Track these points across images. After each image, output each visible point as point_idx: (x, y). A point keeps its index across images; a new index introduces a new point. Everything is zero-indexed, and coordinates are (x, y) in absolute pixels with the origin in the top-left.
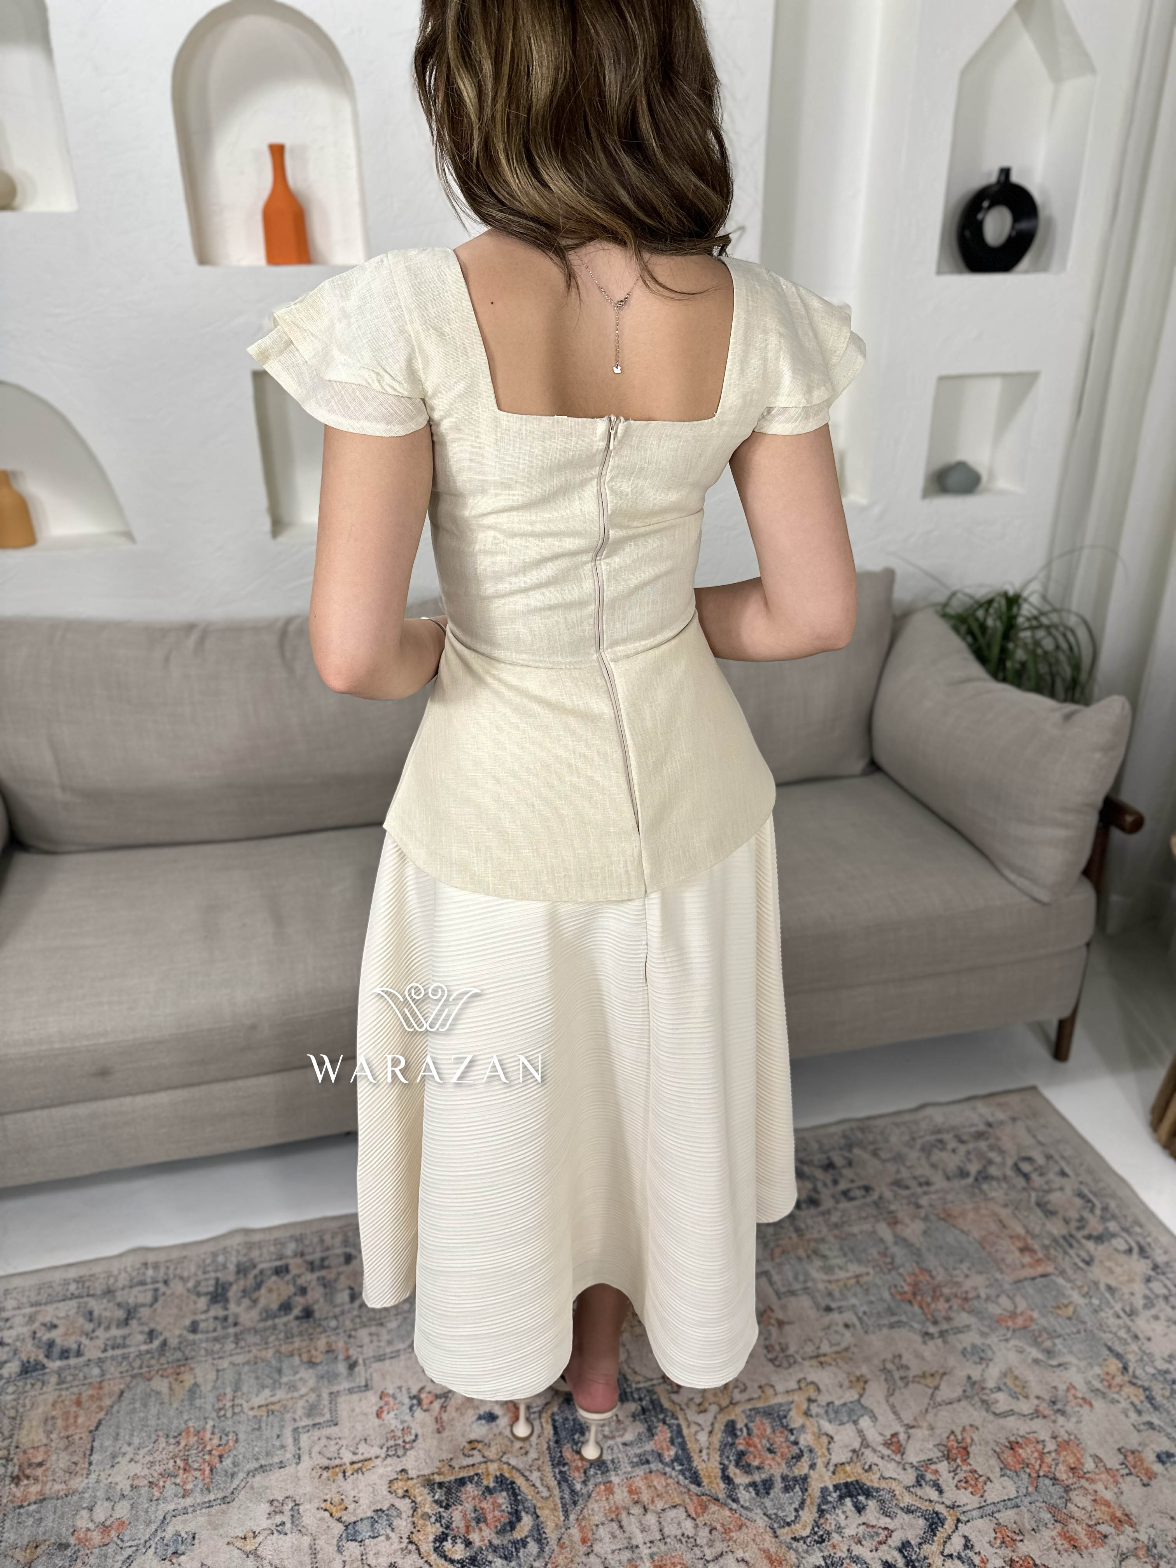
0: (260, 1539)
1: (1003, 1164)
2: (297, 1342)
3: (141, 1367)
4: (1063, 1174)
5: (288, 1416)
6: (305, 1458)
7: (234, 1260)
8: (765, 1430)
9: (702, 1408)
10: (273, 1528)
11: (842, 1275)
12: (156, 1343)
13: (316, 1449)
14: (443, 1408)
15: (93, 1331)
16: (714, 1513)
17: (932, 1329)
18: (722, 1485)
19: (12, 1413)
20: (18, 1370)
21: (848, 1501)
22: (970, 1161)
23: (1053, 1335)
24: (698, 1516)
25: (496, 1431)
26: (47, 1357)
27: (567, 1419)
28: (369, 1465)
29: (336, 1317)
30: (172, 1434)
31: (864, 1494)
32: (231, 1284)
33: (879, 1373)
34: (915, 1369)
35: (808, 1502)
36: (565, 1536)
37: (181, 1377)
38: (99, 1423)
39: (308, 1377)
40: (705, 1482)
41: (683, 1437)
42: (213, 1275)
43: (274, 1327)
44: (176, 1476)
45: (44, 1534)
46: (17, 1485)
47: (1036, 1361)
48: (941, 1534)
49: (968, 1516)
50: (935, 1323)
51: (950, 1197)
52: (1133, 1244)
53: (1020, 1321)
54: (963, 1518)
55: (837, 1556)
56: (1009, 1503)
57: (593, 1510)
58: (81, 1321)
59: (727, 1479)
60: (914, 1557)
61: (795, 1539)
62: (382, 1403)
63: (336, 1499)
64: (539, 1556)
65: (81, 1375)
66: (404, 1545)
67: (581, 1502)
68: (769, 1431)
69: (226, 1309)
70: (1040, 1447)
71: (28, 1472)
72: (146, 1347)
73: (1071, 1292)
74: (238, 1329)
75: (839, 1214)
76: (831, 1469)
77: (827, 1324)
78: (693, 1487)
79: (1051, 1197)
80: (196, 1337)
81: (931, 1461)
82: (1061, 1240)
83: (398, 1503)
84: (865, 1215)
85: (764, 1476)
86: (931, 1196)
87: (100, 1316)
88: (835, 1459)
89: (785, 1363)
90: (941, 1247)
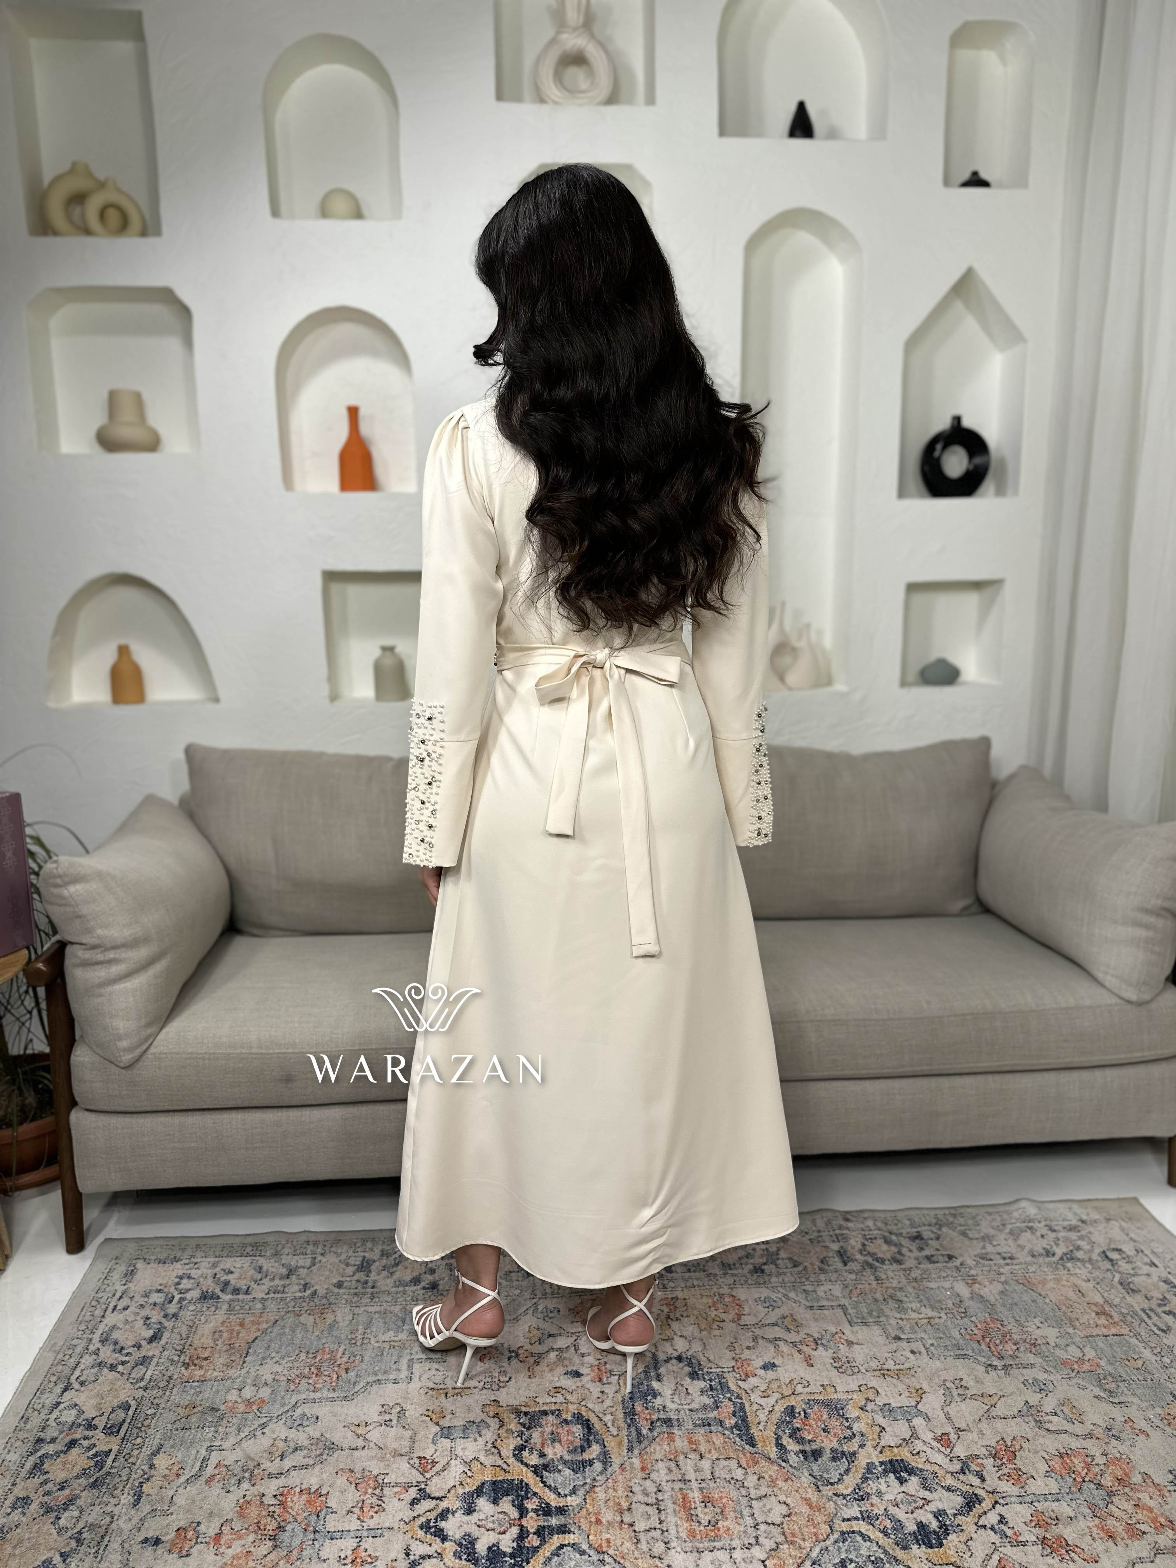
0: (371, 1427)
1: (1091, 1251)
3: (294, 1307)
4: (1153, 1264)
5: (406, 1353)
6: (415, 1379)
7: (380, 1247)
8: (822, 1416)
9: (765, 1393)
10: (382, 1422)
11: (915, 1316)
12: (308, 1292)
13: (425, 1376)
14: (537, 1363)
15: (261, 1280)
16: (764, 1467)
17: (996, 1362)
18: (775, 1449)
19: (190, 1323)
20: (198, 1296)
21: (892, 1475)
22: (1057, 1245)
23: (1118, 1379)
24: (749, 1467)
25: (579, 1384)
26: (222, 1291)
27: (643, 1384)
28: (468, 1391)
30: (311, 1351)
31: (907, 1471)
32: (374, 1261)
33: (938, 1388)
34: (974, 1390)
35: (853, 1470)
36: (627, 1463)
37: (324, 1316)
38: (256, 1338)
40: (760, 1445)
41: (745, 1413)
42: (361, 1254)
43: (404, 1292)
44: (310, 1378)
45: (201, 1401)
46: (186, 1368)
47: (1097, 1397)
48: (978, 1509)
49: (1008, 1500)
50: (1002, 1358)
51: (1032, 1269)
53: (1086, 1367)
54: (1001, 1501)
55: (874, 1513)
56: (1049, 1497)
57: (655, 1449)
58: (252, 1272)
59: (780, 1445)
60: (948, 1523)
61: (836, 1495)
64: (601, 1473)
65: (247, 1307)
66: (488, 1448)
67: (646, 1443)
68: (825, 1417)
69: (368, 1276)
70: (1089, 1460)
71: (196, 1362)
72: (300, 1294)
73: (1142, 1350)
74: (375, 1290)
75: (919, 1272)
76: (879, 1450)
77: (895, 1349)
78: (747, 1447)
79: (1136, 1279)
80: (342, 1291)
81: (977, 1457)
82: (1140, 1313)
83: (489, 1420)
84: (945, 1275)
85: (814, 1447)
86: (1013, 1267)
87: (267, 1271)
88: (882, 1443)
89: (849, 1372)
90: (1016, 1304)
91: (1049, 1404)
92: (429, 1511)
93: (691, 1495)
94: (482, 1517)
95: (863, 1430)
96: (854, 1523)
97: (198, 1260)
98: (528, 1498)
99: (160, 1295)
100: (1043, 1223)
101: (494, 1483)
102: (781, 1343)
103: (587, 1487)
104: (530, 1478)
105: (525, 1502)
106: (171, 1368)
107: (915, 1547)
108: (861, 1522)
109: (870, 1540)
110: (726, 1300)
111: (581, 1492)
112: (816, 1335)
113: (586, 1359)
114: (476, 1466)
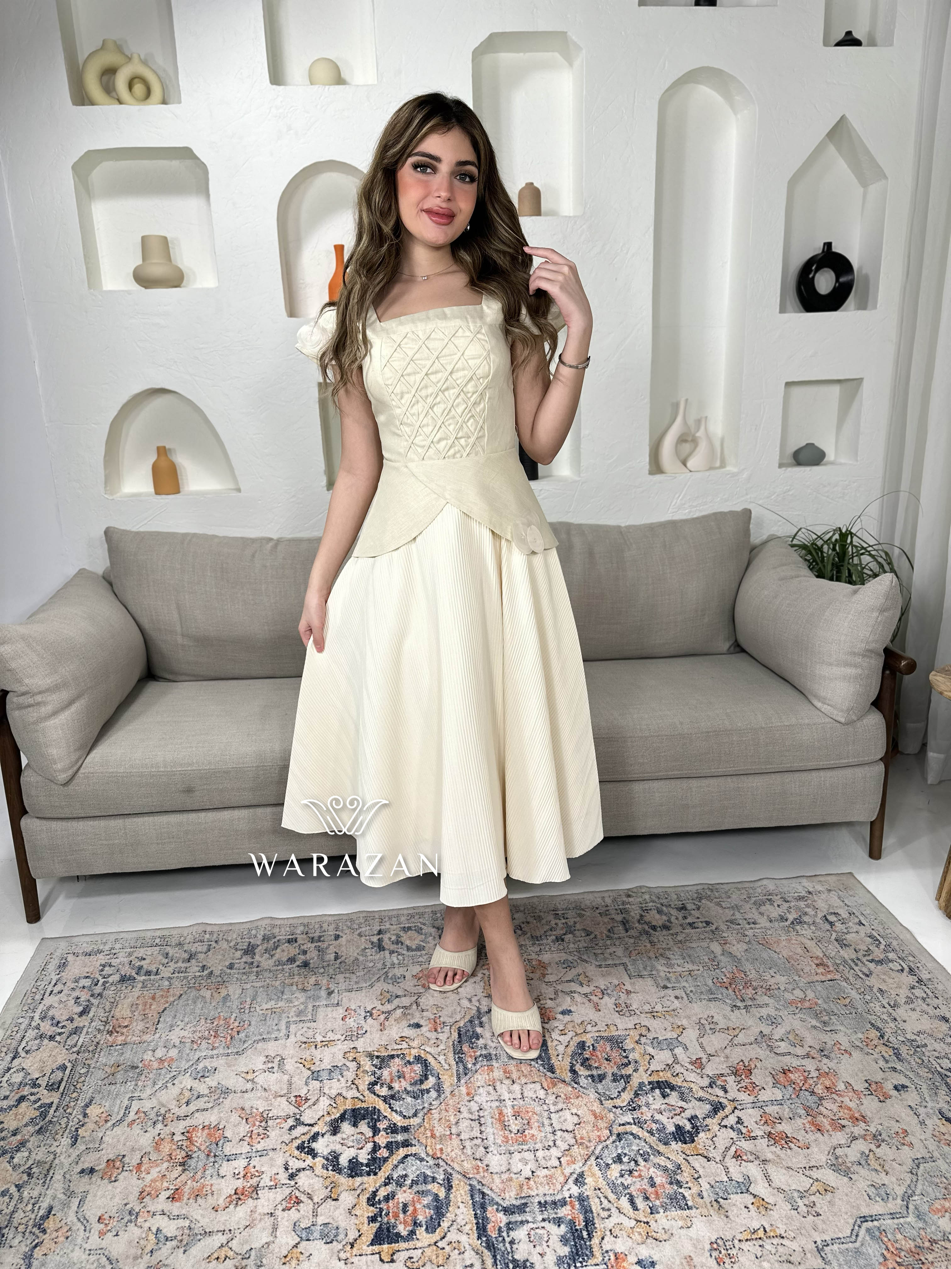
0: (258, 1074)
1: (816, 916)
2: (296, 978)
3: (195, 984)
4: (860, 923)
5: (284, 1015)
6: (292, 1037)
7: (262, 933)
8: (606, 1049)
9: (563, 1032)
10: (266, 1069)
11: (679, 969)
12: (206, 972)
13: (300, 1033)
14: (387, 1019)
15: (168, 963)
16: (560, 1088)
17: (739, 1004)
18: (569, 1075)
19: (113, 1000)
20: (118, 979)
21: (657, 1091)
22: (789, 912)
23: (831, 1014)
24: (549, 1088)
25: (420, 1033)
26: (137, 974)
27: (468, 1030)
28: (332, 1043)
29: (323, 967)
30: (209, 1019)
31: (669, 1088)
32: (258, 946)
33: (695, 1025)
34: (722, 1024)
35: (629, 1088)
36: (456, 1090)
37: (219, 990)
38: (165, 1009)
39: (302, 997)
40: (558, 1072)
42: (247, 940)
43: (283, 970)
44: (209, 1039)
45: (124, 1061)
46: (110, 1035)
47: (815, 1027)
48: (721, 1114)
49: (744, 1106)
50: (744, 1000)
51: (769, 932)
52: (905, 966)
53: (807, 1004)
54: (739, 1107)
55: (644, 1119)
56: (775, 1103)
57: (477, 1079)
58: (160, 957)
59: (574, 1072)
60: (698, 1124)
61: (615, 1107)
62: (347, 1013)
63: (309, 1058)
64: (436, 1099)
65: (157, 985)
66: (348, 1085)
67: (470, 1075)
68: (608, 1049)
69: (253, 958)
70: (806, 1074)
71: (117, 1029)
72: (199, 974)
73: (850, 991)
74: (259, 969)
75: (684, 935)
76: (649, 1073)
77: (662, 995)
78: (549, 1074)
79: (848, 936)
80: (232, 971)
81: (722, 1075)
82: (850, 961)
83: (348, 1064)
84: (703, 937)
85: (599, 1072)
86: (756, 930)
87: (173, 956)
88: (653, 1068)
89: (627, 1014)
90: (757, 959)
91: (779, 1032)
92: (304, 1134)
93: (505, 1111)
94: (345, 1136)
95: (637, 1058)
96: (628, 1127)
97: (118, 951)
98: (380, 1121)
99: (88, 980)
100: (779, 896)
101: (353, 1110)
102: (575, 995)
103: (425, 1110)
104: (381, 1106)
105: (378, 1124)
106: (99, 1036)
107: (673, 1143)
108: (633, 1126)
109: (640, 1139)
110: (534, 963)
111: (420, 1115)
112: (603, 987)
113: (425, 1014)
114: (340, 1100)
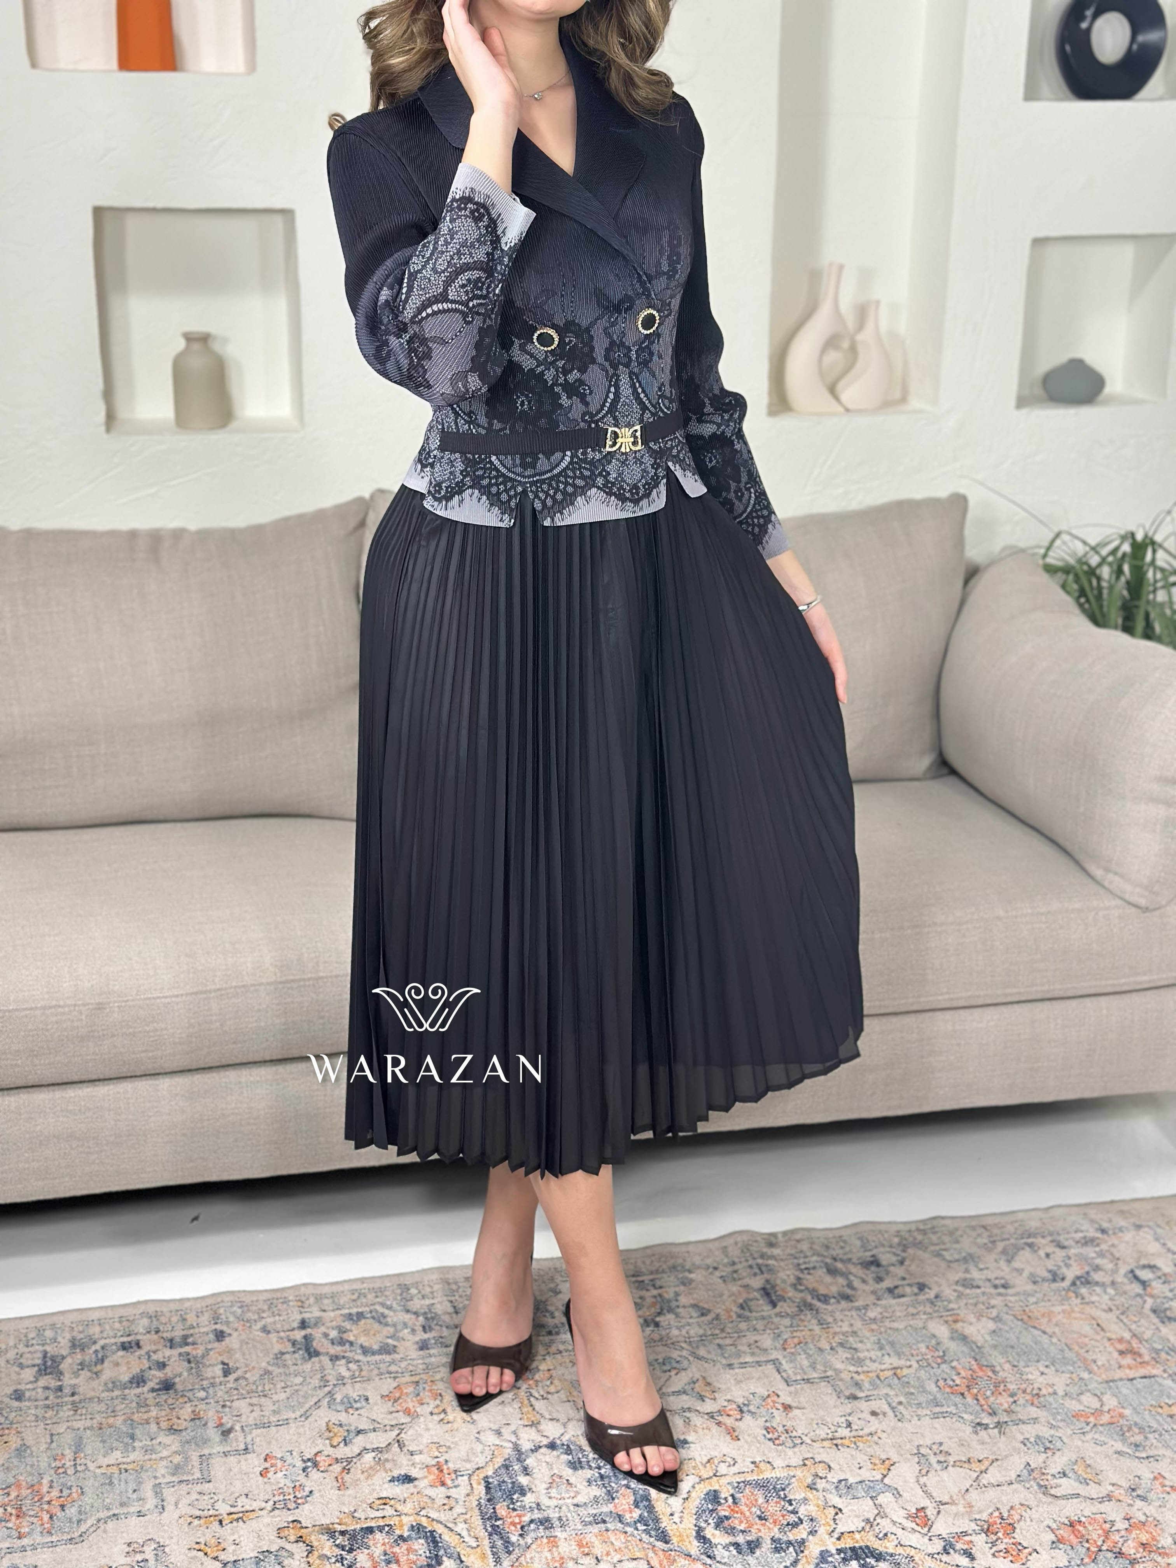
2: (154, 1411)
8: (755, 1500)
11: (874, 1366)
14: (346, 1470)
25: (413, 1491)
27: (503, 1481)
28: (252, 1515)
33: (910, 1457)
34: (958, 1454)
39: (172, 1442)
40: (675, 1540)
43: (124, 1397)
47: (1119, 1453)
50: (994, 1414)
53: (1106, 1418)
62: (267, 1465)
67: (516, 1553)
69: (59, 1380)
77: (848, 1411)
78: (659, 1544)
83: (288, 1546)
89: (789, 1443)
91: (1058, 1463)
95: (814, 1513)
102: (691, 1415)
112: (740, 1401)
113: (417, 1458)
